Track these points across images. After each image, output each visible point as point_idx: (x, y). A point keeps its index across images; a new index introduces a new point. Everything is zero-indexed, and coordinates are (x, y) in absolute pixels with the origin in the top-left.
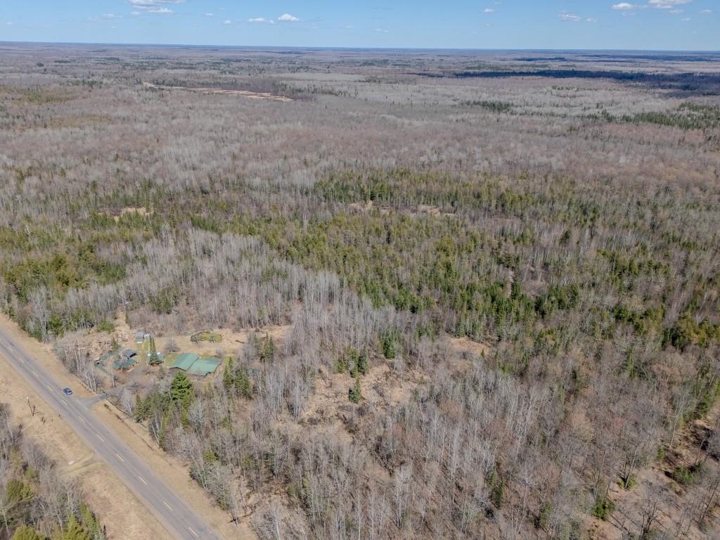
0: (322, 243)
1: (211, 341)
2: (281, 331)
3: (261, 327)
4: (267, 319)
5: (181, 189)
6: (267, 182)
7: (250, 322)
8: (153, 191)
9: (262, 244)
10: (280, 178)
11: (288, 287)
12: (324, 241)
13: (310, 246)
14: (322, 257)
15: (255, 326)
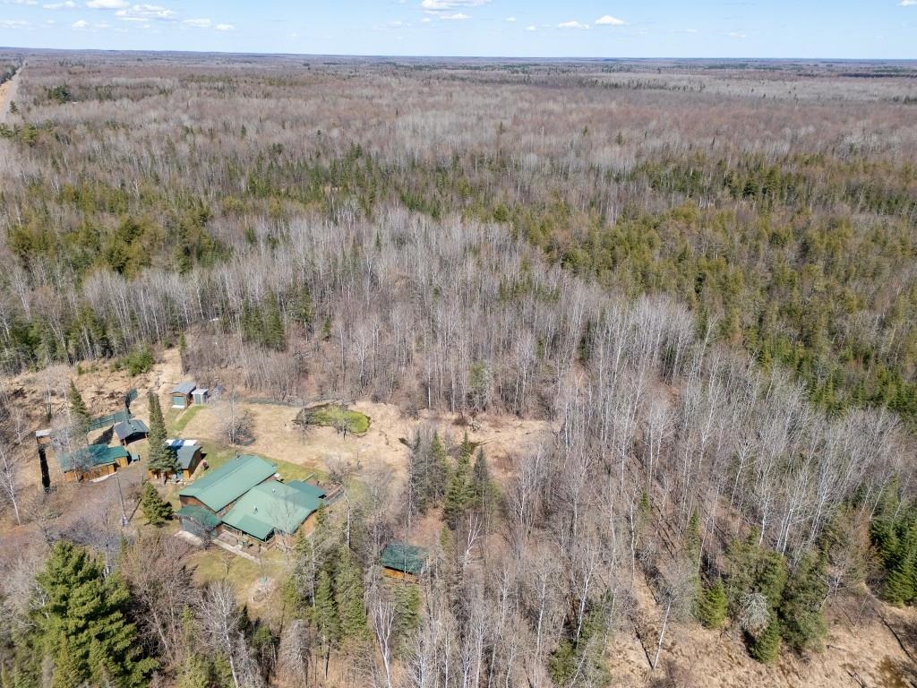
0: (645, 247)
1: (342, 429)
2: (519, 432)
3: (473, 415)
4: (490, 393)
5: (403, 162)
6: (548, 162)
7: (448, 396)
8: (361, 163)
9: (515, 238)
10: (572, 155)
11: (557, 322)
12: (651, 245)
13: (619, 250)
14: (644, 275)
15: (459, 410)
